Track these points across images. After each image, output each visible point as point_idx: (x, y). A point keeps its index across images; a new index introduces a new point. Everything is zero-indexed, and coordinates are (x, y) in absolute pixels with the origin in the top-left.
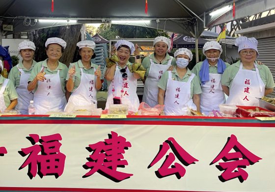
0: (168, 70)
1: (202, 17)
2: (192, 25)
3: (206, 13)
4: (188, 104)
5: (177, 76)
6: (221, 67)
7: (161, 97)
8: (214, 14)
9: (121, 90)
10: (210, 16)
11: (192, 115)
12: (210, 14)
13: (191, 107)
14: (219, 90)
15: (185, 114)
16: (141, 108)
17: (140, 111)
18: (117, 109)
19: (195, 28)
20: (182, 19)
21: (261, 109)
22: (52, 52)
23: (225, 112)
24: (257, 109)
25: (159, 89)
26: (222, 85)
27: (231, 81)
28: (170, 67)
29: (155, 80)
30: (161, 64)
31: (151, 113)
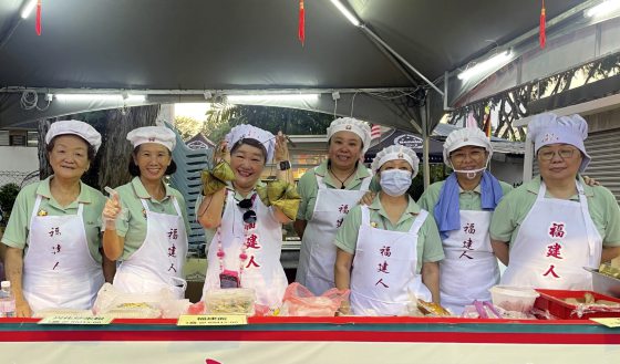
0: (360, 203)
1: (440, 85)
2: (416, 104)
3: (452, 74)
4: (411, 286)
5: (382, 217)
6: (490, 194)
7: (343, 270)
8: (470, 76)
9: (240, 252)
10: (460, 81)
11: (421, 315)
12: (460, 77)
13: (417, 295)
14: (483, 253)
15: (402, 313)
16: (290, 299)
17: (285, 304)
18: (224, 301)
19: (423, 112)
20: (392, 90)
21: (598, 297)
22: (63, 156)
23: (507, 306)
24: (588, 297)
25: (339, 250)
26: (492, 241)
27: (514, 228)
28: (366, 195)
29: (329, 228)
30: (343, 188)
31: (316, 311)
